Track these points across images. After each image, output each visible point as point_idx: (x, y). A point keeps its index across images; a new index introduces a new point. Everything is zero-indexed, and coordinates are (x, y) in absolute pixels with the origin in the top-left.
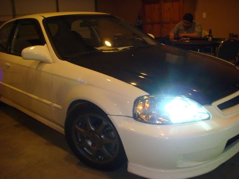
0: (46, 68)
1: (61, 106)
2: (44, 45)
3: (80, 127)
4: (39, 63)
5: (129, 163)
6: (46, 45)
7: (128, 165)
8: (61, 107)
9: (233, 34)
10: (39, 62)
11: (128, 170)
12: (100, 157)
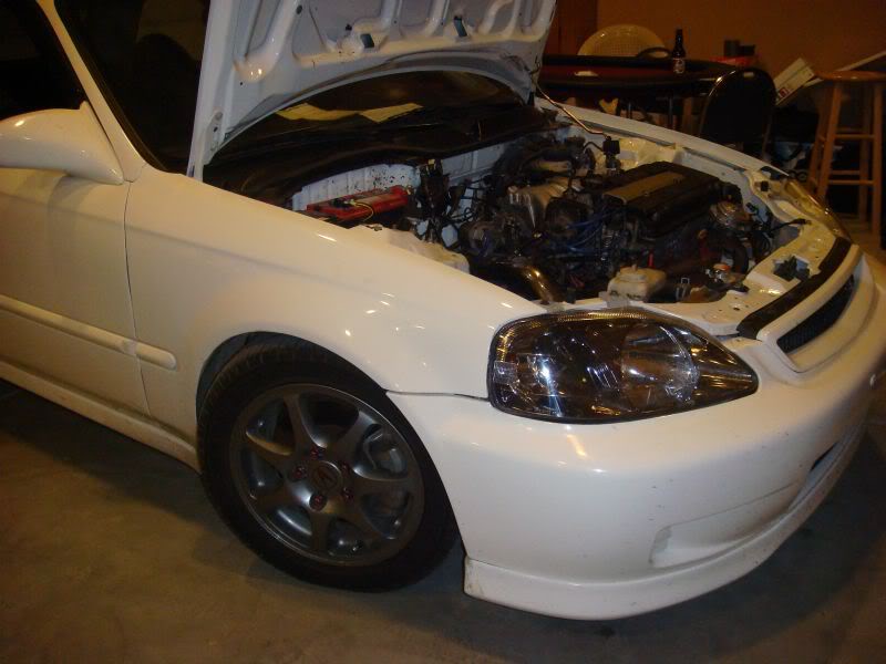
0: (94, 200)
1: (172, 352)
2: (77, 107)
3: (262, 433)
4: (62, 180)
5: (474, 563)
6: (84, 105)
7: (468, 570)
8: (172, 357)
9: (737, 42)
10: (57, 178)
11: (467, 590)
12: (341, 543)
